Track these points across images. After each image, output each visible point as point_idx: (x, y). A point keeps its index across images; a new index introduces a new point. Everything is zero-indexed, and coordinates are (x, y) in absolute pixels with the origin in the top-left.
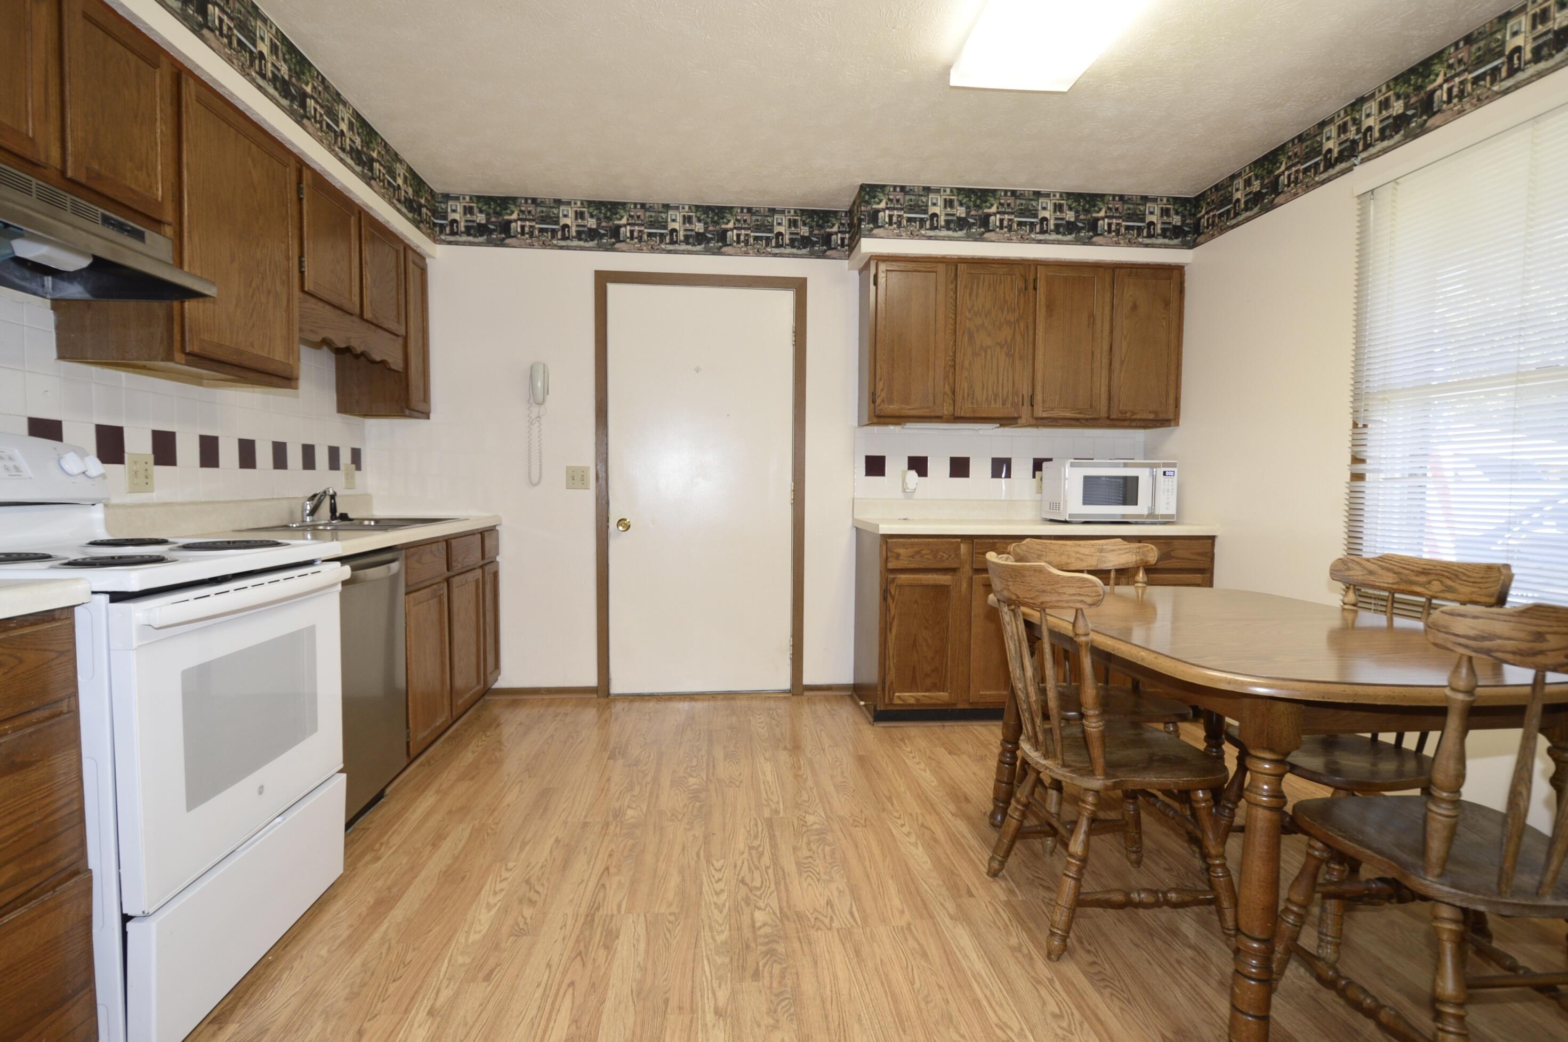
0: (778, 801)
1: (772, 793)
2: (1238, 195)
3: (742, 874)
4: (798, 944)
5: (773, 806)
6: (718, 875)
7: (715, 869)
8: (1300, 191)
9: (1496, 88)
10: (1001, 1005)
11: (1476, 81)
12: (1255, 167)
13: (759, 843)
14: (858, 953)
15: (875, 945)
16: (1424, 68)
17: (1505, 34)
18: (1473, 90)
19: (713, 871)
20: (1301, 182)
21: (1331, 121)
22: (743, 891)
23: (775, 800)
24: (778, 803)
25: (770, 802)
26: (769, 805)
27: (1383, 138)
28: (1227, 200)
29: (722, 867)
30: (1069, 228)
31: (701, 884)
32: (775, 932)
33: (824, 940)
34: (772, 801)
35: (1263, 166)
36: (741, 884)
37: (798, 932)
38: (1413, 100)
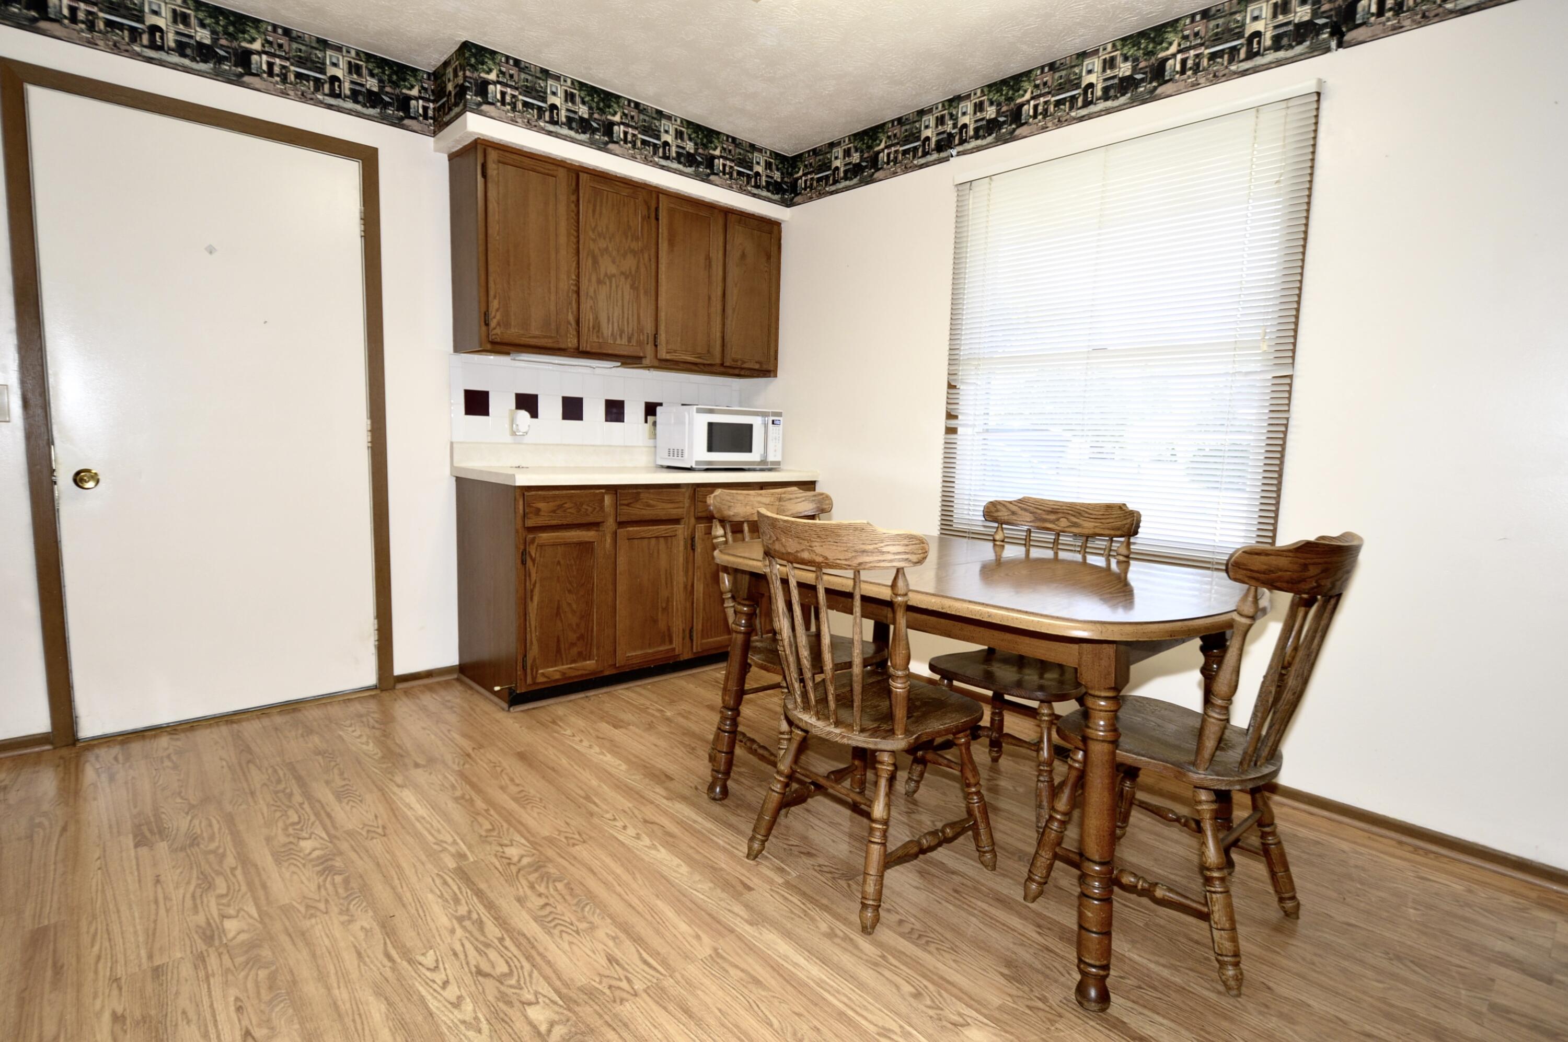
0: (455, 840)
1: (439, 831)
2: (837, 163)
3: (473, 962)
4: (613, 1033)
5: (452, 849)
6: (439, 977)
7: (428, 969)
8: (899, 170)
9: (1073, 114)
10: (866, 1009)
11: (1058, 103)
12: (855, 140)
13: (466, 908)
14: (687, 1012)
15: (699, 992)
16: (1014, 82)
17: (1082, 70)
18: (1055, 111)
19: (428, 974)
20: (900, 162)
21: (930, 111)
22: (490, 986)
23: (450, 840)
24: (455, 842)
25: (445, 845)
26: (445, 850)
27: (977, 136)
28: (826, 166)
29: (437, 961)
30: (688, 159)
31: (422, 999)
32: (573, 1029)
33: (639, 1013)
34: (446, 842)
35: (863, 140)
36: (480, 978)
37: (601, 1016)
38: (1004, 109)
